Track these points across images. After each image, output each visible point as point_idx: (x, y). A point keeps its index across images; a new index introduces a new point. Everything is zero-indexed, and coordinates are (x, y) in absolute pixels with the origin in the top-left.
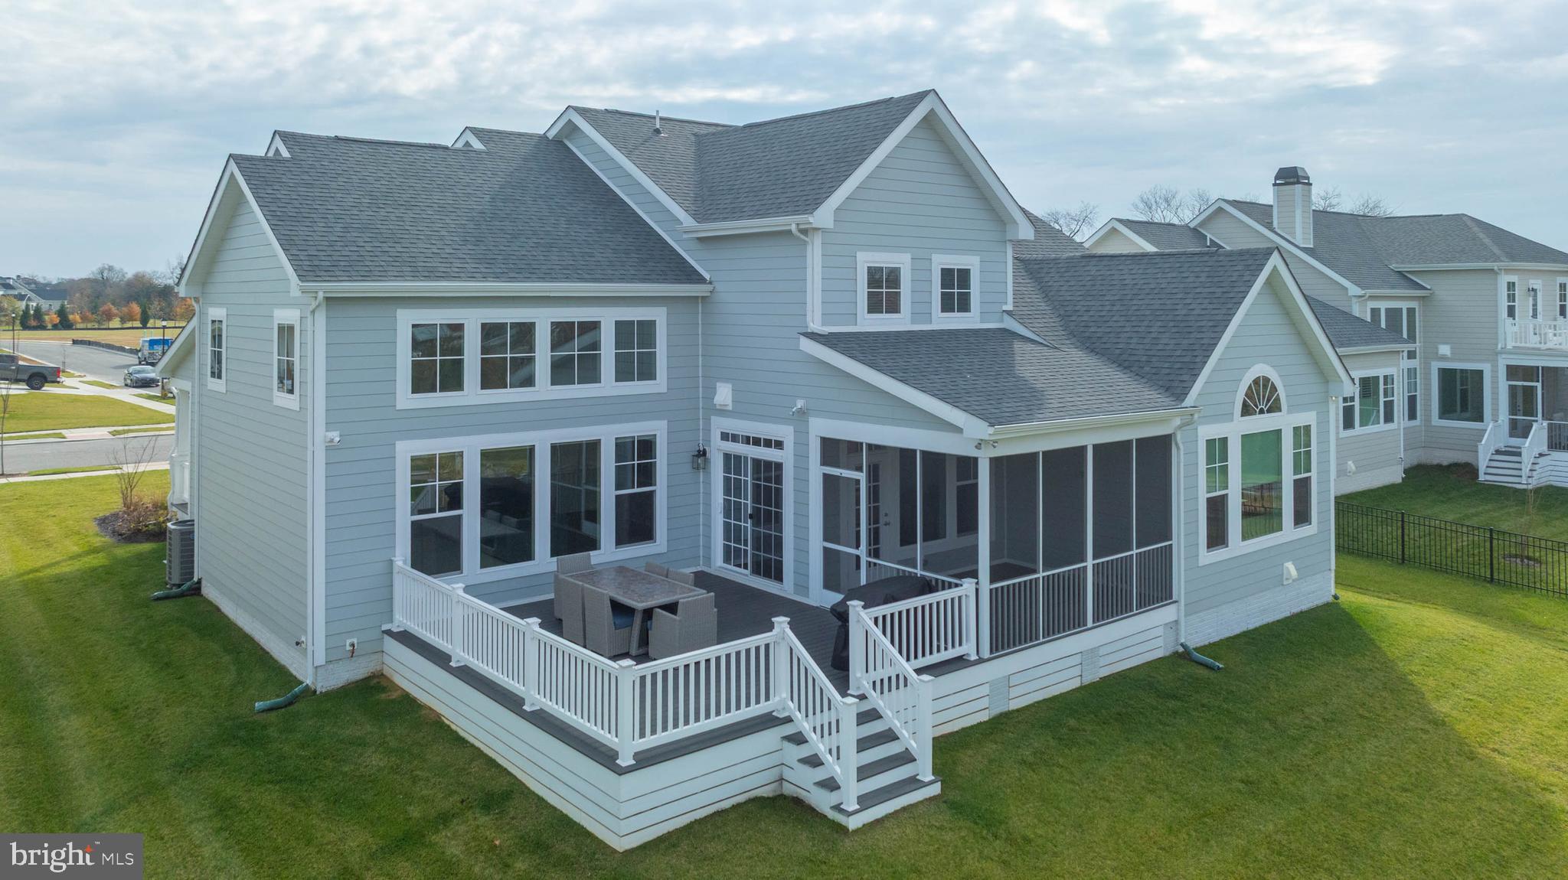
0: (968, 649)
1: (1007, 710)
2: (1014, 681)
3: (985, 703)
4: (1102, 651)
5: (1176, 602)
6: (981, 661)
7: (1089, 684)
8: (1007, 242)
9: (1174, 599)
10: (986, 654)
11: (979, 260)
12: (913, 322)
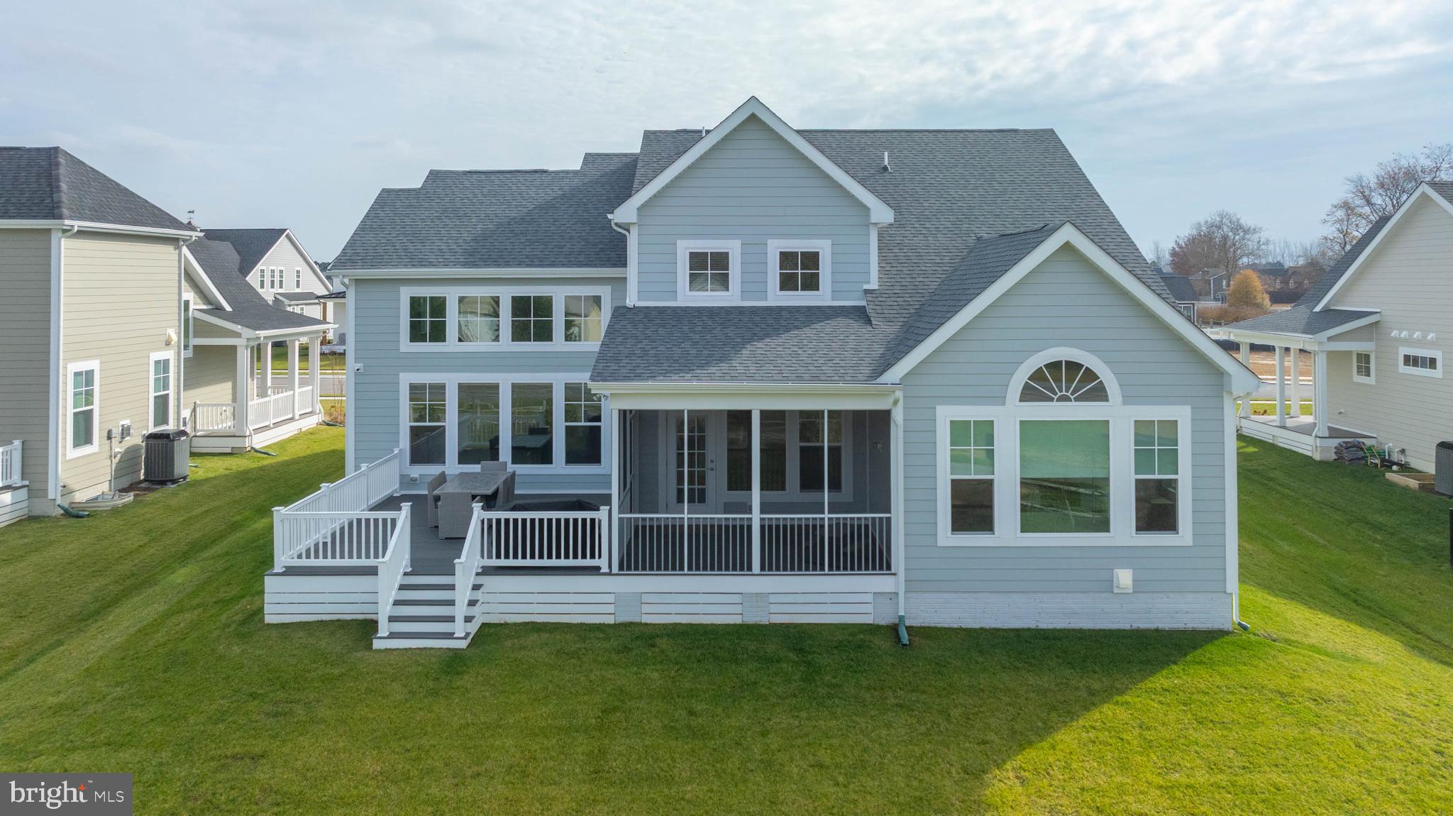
0: (603, 563)
1: (639, 621)
2: (645, 598)
3: (611, 609)
4: (773, 599)
5: (895, 574)
6: (610, 574)
7: (753, 625)
8: (871, 226)
9: (893, 571)
10: (615, 569)
11: (831, 243)
12: (743, 299)
